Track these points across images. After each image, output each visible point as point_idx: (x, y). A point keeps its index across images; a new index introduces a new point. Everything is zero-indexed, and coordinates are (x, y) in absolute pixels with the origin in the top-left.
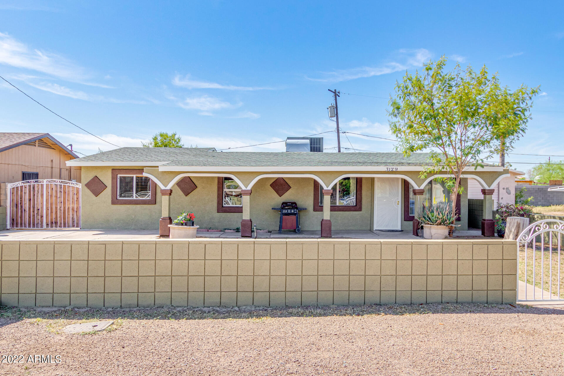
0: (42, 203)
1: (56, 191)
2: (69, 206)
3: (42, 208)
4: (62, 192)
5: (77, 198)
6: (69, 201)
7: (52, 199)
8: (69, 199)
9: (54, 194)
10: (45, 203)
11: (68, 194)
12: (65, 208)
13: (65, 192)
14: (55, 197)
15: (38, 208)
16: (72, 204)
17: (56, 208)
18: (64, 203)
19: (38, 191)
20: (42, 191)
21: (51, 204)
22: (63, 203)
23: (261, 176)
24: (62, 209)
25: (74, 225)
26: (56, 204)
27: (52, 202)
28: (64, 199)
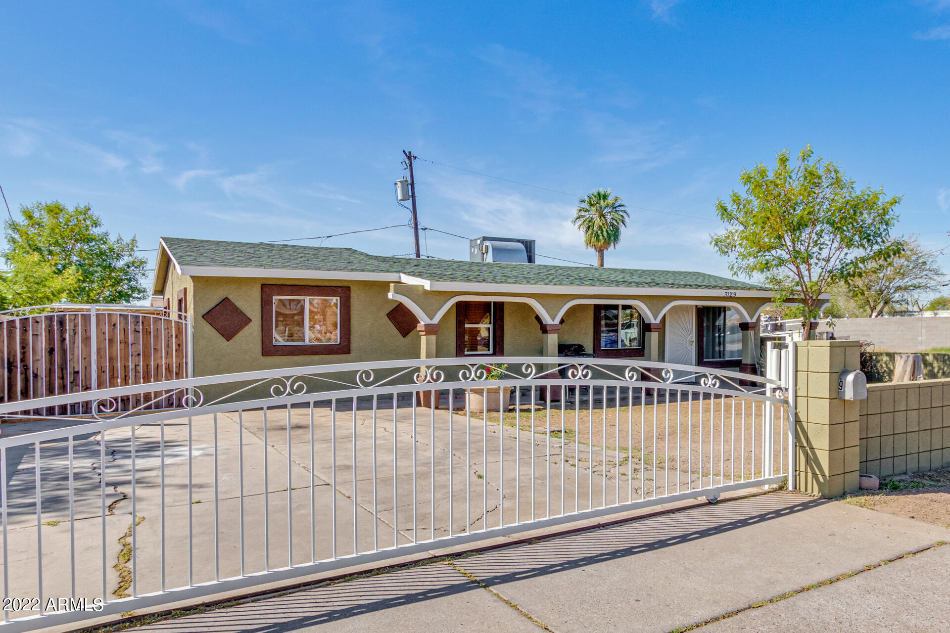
0: (87, 358)
1: (125, 331)
2: (159, 361)
3: (87, 368)
4: (139, 332)
5: (179, 345)
6: (159, 352)
7: (115, 348)
8: (159, 347)
9: (119, 336)
10: (94, 357)
11: (157, 337)
12: (147, 366)
13: (147, 333)
14: (123, 345)
15: (76, 370)
16: (166, 358)
17: (126, 368)
18: (147, 357)
19: (74, 330)
20: (86, 330)
21: (111, 359)
22: (144, 356)
23: (576, 300)
24: (141, 369)
25: (170, 402)
26: (125, 358)
27: (115, 353)
28: (146, 346)
